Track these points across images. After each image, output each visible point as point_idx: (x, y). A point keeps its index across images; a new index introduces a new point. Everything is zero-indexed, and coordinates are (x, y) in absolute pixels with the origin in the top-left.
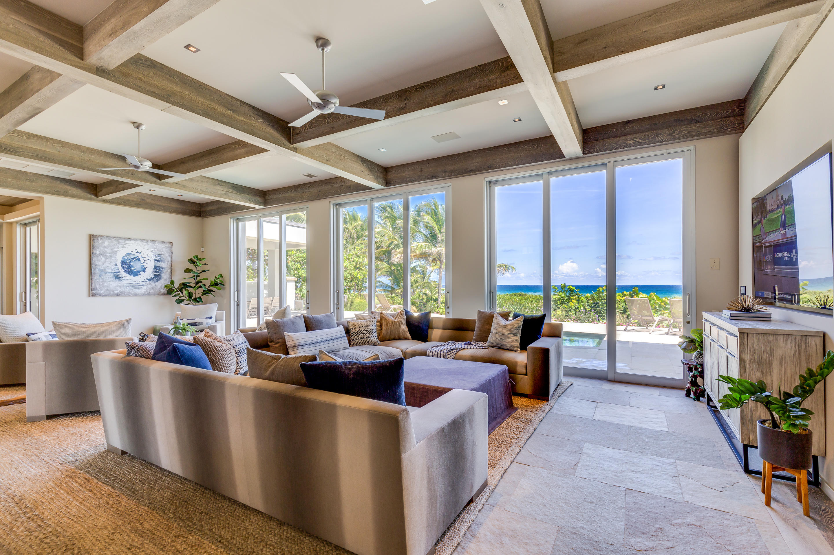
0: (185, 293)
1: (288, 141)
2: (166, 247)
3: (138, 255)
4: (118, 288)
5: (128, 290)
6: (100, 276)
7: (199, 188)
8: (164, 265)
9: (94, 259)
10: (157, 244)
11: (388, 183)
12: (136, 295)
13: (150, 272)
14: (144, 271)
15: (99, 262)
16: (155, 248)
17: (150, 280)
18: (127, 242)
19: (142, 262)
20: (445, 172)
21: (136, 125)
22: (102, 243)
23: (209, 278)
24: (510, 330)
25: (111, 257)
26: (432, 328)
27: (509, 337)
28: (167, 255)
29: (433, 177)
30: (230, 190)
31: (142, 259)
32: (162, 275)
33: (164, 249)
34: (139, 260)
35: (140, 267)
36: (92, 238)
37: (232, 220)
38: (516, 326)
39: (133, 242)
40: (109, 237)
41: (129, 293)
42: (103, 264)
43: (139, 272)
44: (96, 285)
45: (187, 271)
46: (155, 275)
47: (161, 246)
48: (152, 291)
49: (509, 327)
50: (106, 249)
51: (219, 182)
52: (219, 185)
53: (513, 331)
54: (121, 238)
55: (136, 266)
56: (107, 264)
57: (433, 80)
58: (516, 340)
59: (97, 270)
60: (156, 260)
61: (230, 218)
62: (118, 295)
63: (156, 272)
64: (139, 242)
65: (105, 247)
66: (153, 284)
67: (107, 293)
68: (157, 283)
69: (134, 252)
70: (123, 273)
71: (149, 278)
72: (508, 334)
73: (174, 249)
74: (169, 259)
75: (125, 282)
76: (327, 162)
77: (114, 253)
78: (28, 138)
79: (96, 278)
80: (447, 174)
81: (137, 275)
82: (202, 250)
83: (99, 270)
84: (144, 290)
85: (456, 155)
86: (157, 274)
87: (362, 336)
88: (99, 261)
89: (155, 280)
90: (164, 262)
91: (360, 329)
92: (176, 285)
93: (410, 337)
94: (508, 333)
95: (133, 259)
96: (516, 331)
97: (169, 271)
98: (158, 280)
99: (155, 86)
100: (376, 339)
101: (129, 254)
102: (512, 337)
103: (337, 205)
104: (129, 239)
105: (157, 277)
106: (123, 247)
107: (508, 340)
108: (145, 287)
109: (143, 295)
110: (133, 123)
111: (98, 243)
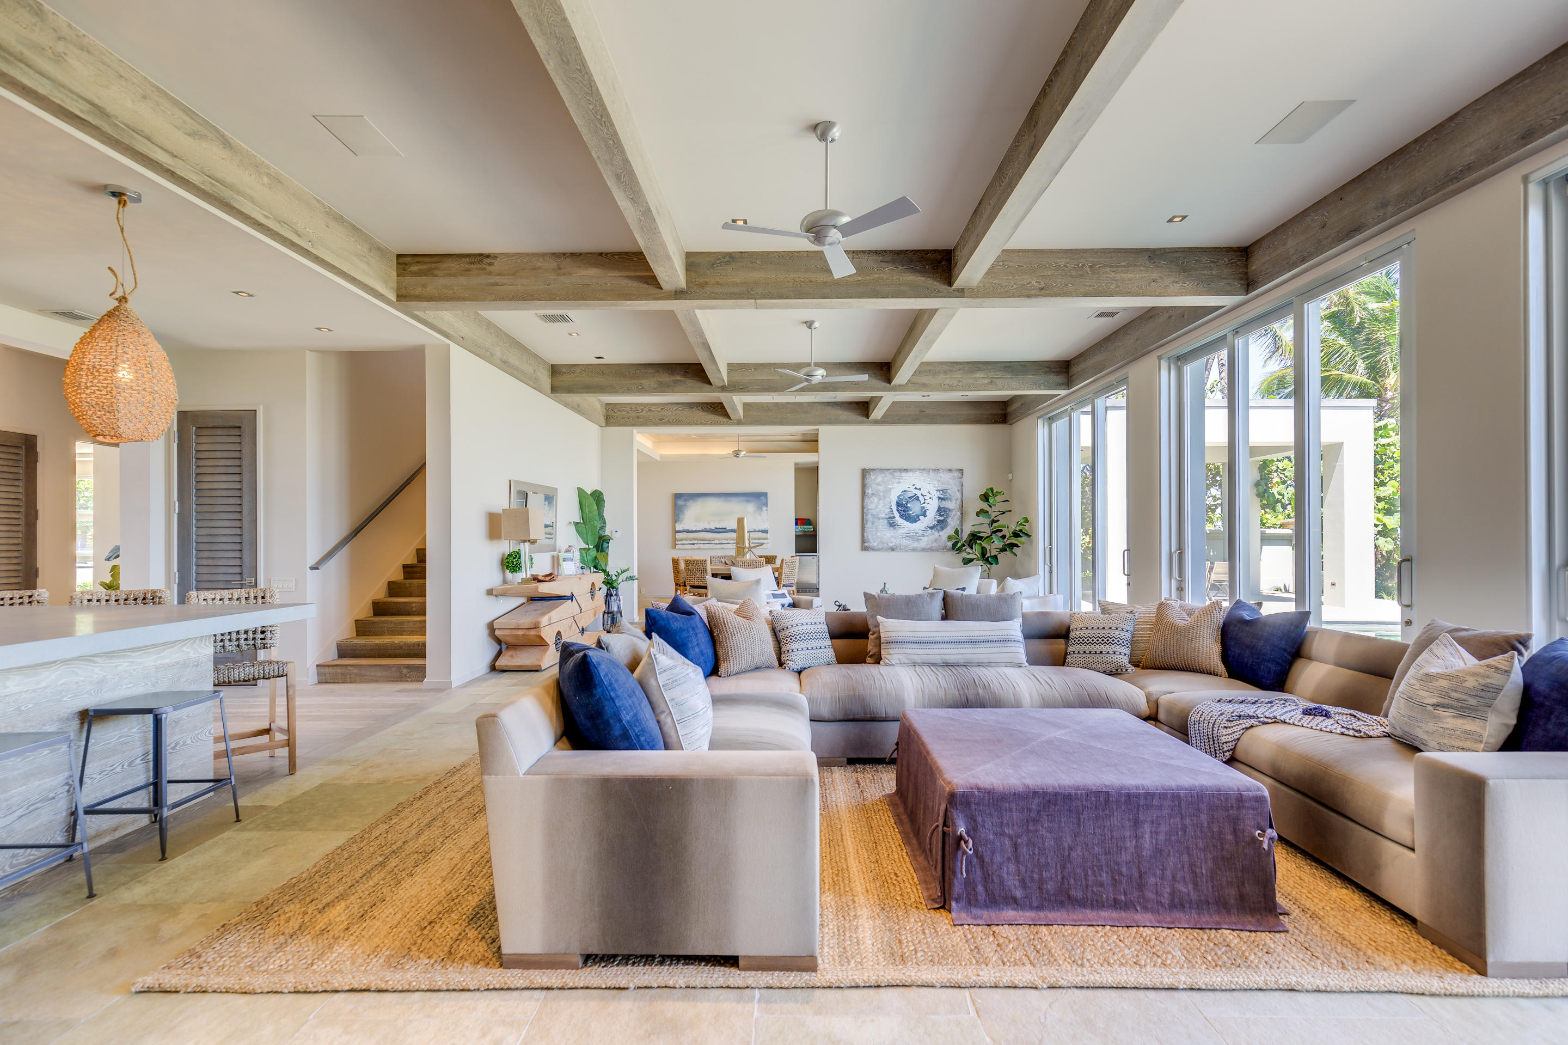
0: (977, 548)
1: (945, 283)
2: (954, 478)
3: (916, 492)
4: (893, 540)
5: (905, 542)
6: (873, 523)
8: (951, 505)
9: (867, 500)
10: (941, 475)
11: (1249, 284)
12: (914, 550)
13: (931, 517)
14: (925, 515)
15: (872, 504)
16: (939, 481)
17: (931, 528)
18: (904, 474)
19: (922, 502)
22: (876, 479)
23: (1010, 524)
24: (1443, 693)
25: (885, 497)
27: (1437, 718)
28: (955, 489)
29: (1352, 230)
31: (921, 498)
32: (949, 520)
33: (951, 481)
34: (918, 499)
35: (919, 509)
36: (865, 473)
37: (1040, 422)
38: (1471, 682)
39: (910, 474)
40: (882, 470)
41: (906, 546)
42: (876, 508)
43: (918, 517)
44: (869, 535)
45: (981, 512)
46: (939, 521)
47: (946, 477)
48: (935, 544)
49: (1444, 683)
50: (879, 487)
51: (980, 366)
52: (979, 370)
53: (1458, 700)
54: (895, 470)
55: (915, 508)
56: (880, 506)
58: (1465, 732)
59: (870, 516)
60: (939, 498)
61: (1038, 418)
62: (893, 549)
63: (941, 516)
64: (918, 474)
65: (878, 484)
66: (936, 534)
67: (880, 547)
68: (941, 533)
69: (912, 489)
70: (899, 520)
71: (931, 525)
72: (1434, 705)
73: (965, 480)
74: (958, 495)
75: (901, 531)
77: (888, 491)
79: (868, 525)
81: (916, 521)
82: (1010, 478)
83: (872, 515)
84: (924, 543)
86: (942, 518)
88: (871, 503)
89: (939, 527)
90: (951, 500)
92: (965, 536)
93: (1221, 668)
94: (1434, 701)
95: (910, 498)
96: (1473, 701)
97: (959, 513)
98: (942, 529)
99: (735, 284)
100: (1125, 660)
101: (905, 491)
102: (1450, 720)
103: (1178, 358)
104: (906, 470)
105: (941, 524)
106: (899, 483)
107: (1431, 727)
108: (925, 539)
109: (924, 550)
111: (871, 479)
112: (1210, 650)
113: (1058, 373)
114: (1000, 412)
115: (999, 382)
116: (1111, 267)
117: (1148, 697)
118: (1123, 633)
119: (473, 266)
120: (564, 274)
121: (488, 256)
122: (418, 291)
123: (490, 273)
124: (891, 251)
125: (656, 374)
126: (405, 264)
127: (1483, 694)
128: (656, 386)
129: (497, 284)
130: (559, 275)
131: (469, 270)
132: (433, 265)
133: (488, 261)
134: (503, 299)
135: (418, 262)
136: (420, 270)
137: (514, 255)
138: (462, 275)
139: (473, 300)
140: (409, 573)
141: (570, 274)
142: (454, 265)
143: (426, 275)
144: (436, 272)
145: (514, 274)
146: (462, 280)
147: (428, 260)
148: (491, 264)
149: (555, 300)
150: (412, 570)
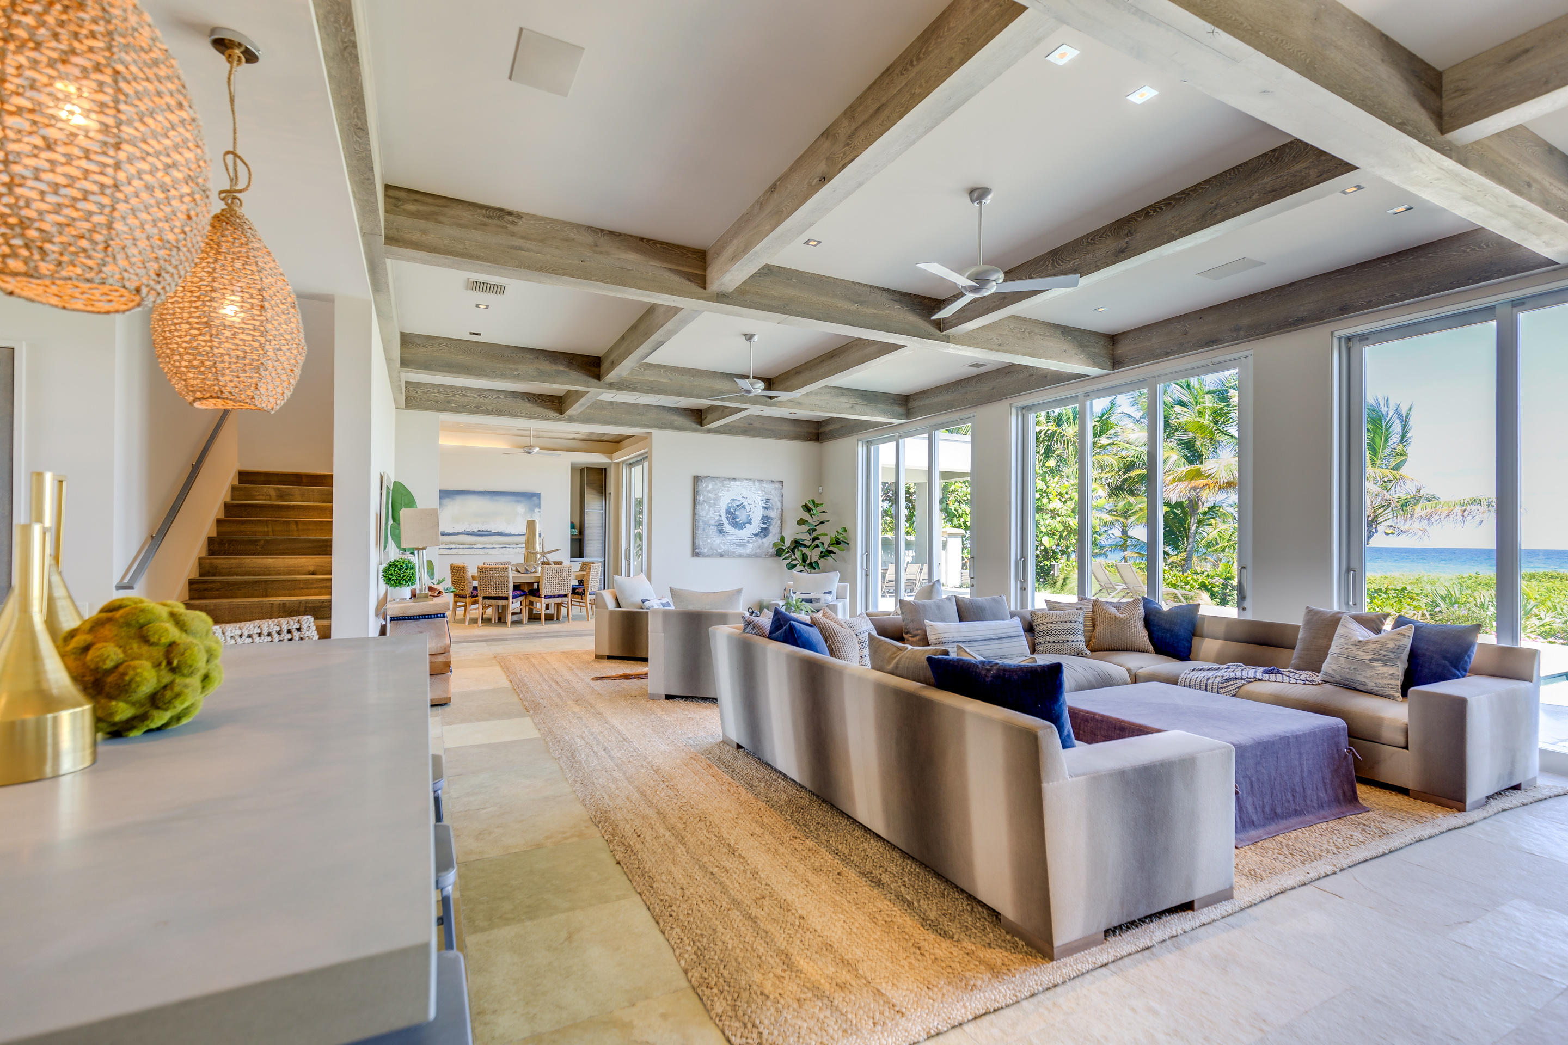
0: (798, 555)
1: (936, 328)
2: (776, 489)
3: (743, 500)
4: (722, 546)
5: (732, 549)
6: (704, 530)
7: (817, 403)
8: (774, 514)
9: (698, 507)
10: (765, 485)
11: (1116, 363)
12: (740, 556)
13: (755, 526)
14: (750, 523)
15: (703, 511)
16: (762, 491)
17: (756, 535)
18: (732, 483)
19: (748, 510)
20: (1238, 329)
21: (748, 337)
22: (707, 486)
23: (828, 534)
24: (1375, 652)
25: (715, 504)
26: (1202, 636)
27: (1373, 668)
28: (777, 499)
29: (1211, 342)
30: (858, 401)
31: (747, 507)
32: (771, 528)
33: (773, 492)
34: (744, 507)
35: (746, 517)
36: (696, 480)
37: (860, 444)
38: (1391, 645)
39: (738, 483)
40: (713, 478)
41: (734, 552)
42: (707, 514)
43: (744, 524)
44: (700, 542)
45: (801, 522)
46: (762, 529)
47: (770, 487)
48: (758, 551)
49: (1374, 646)
50: (710, 495)
51: (844, 391)
52: (843, 395)
53: (1384, 656)
54: (725, 479)
55: (742, 517)
56: (711, 513)
57: (1178, 194)
58: (1390, 674)
59: (701, 522)
60: (764, 507)
61: (858, 440)
62: (721, 555)
63: (764, 524)
64: (745, 483)
65: (709, 492)
66: (760, 541)
67: (710, 553)
68: (764, 540)
69: (739, 498)
70: (727, 527)
71: (756, 532)
72: (1370, 660)
73: (785, 491)
74: (779, 505)
75: (729, 538)
76: (1000, 348)
77: (717, 499)
78: (645, 369)
79: (699, 532)
80: (1242, 333)
81: (742, 529)
82: (820, 491)
83: (703, 522)
84: (749, 549)
85: (1263, 293)
86: (765, 526)
87: (1056, 638)
88: (702, 509)
89: (762, 535)
90: (773, 509)
91: (1053, 625)
92: (788, 544)
93: (1151, 648)
94: (1370, 657)
95: (738, 506)
96: (1392, 656)
97: (779, 522)
98: (765, 536)
100: (1082, 645)
101: (733, 500)
102: (1380, 668)
103: (1023, 408)
104: (734, 479)
105: (764, 532)
106: (728, 491)
107: (1369, 673)
108: (750, 546)
109: (749, 556)
110: (745, 335)
111: (703, 485)
112: (1141, 635)
113: (900, 405)
114: (814, 431)
115: (857, 407)
116: (1041, 335)
117: (1129, 671)
118: (1077, 625)
119: (490, 221)
120: (601, 253)
121: (510, 213)
122: (415, 236)
123: (513, 234)
124: (899, 292)
125: (536, 361)
126: (398, 199)
127: (1397, 651)
128: (535, 374)
129: (521, 249)
130: (595, 252)
131: (485, 225)
132: (437, 209)
133: (510, 218)
134: (528, 267)
135: (416, 200)
136: (418, 211)
137: (542, 218)
138: (475, 229)
139: (491, 262)
140: (199, 590)
141: (608, 254)
142: (467, 215)
143: (427, 219)
144: (441, 218)
145: (542, 241)
146: (477, 235)
147: (430, 200)
148: (513, 223)
149: (590, 279)
150: (206, 586)
